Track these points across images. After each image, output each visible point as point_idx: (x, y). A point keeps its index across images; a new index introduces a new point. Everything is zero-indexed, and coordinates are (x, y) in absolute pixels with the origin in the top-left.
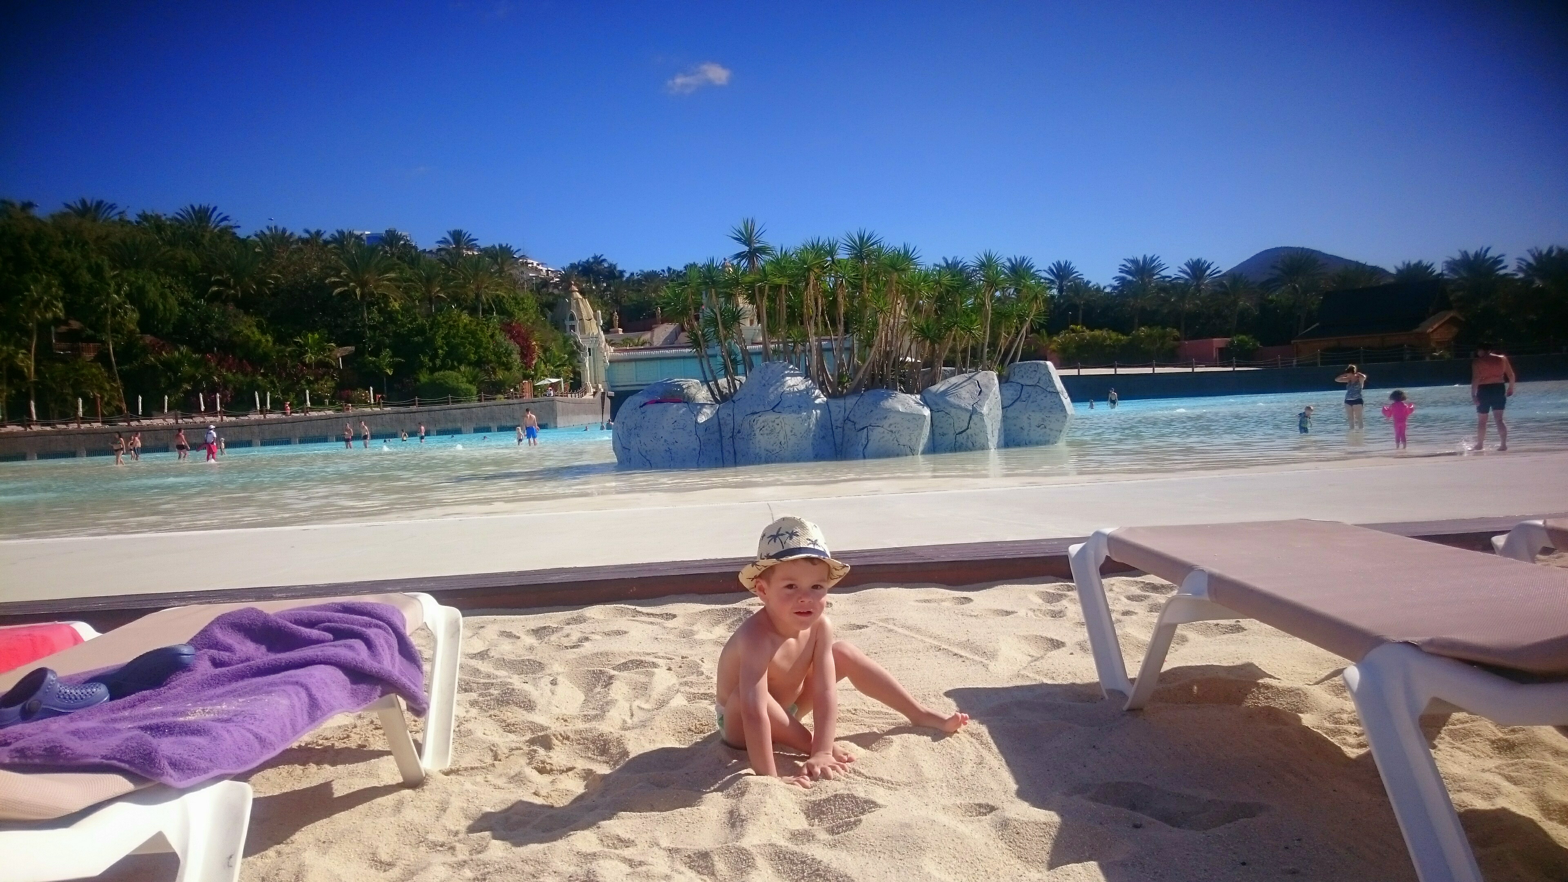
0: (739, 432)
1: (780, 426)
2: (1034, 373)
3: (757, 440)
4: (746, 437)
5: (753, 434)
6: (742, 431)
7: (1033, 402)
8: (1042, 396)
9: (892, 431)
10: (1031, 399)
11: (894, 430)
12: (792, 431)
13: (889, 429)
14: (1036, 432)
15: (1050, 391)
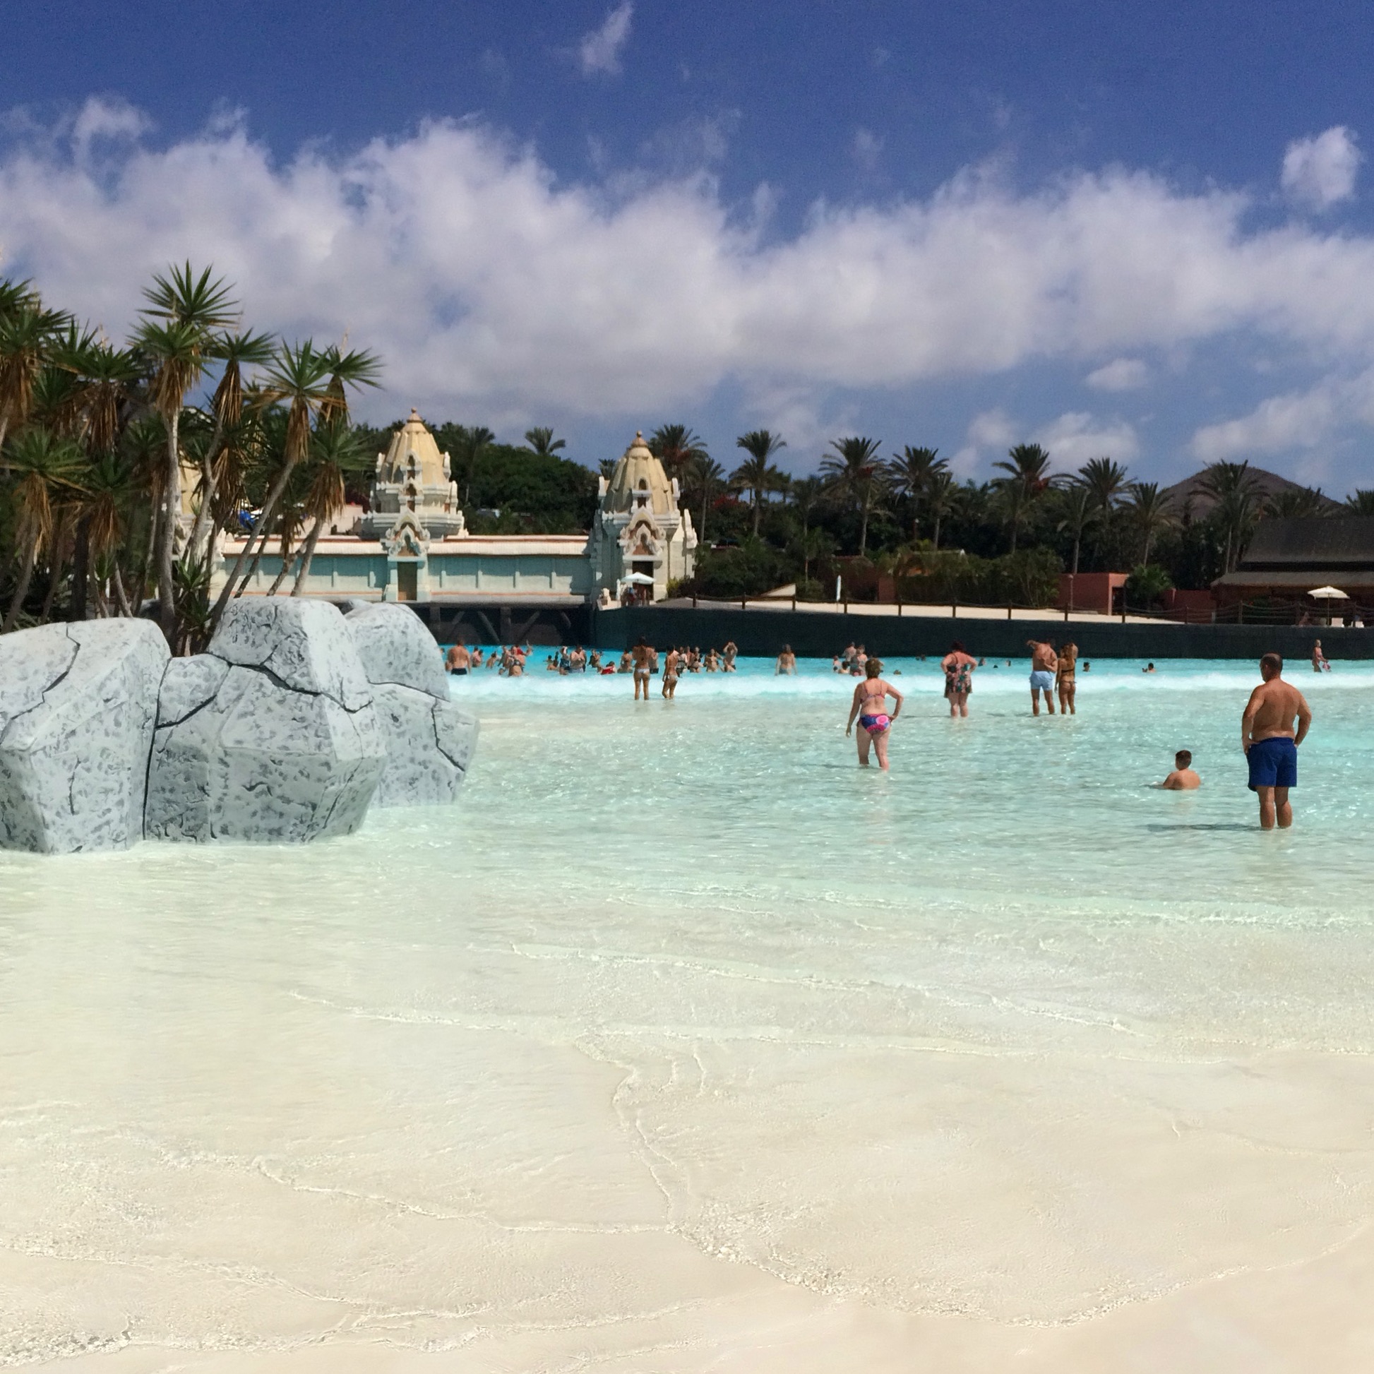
7: (243, 715)
8: (271, 701)
10: (240, 708)
14: (242, 803)
15: (299, 687)
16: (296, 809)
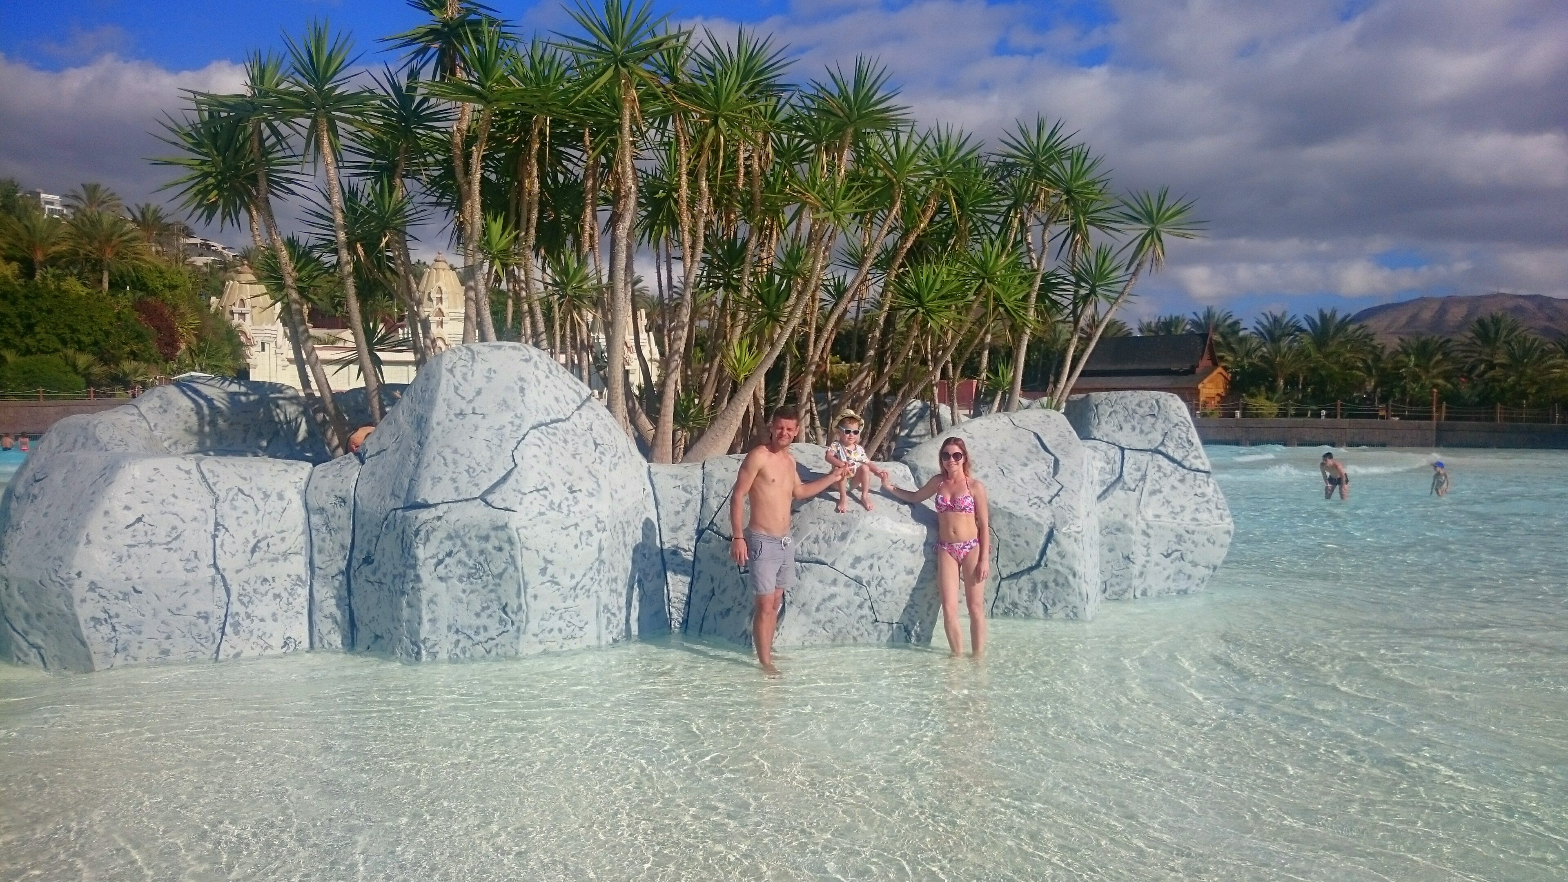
0: (368, 560)
1: (505, 555)
2: (1151, 420)
3: (425, 596)
4: (388, 580)
5: (411, 574)
6: (377, 557)
7: (1153, 493)
8: (1174, 480)
9: (858, 580)
10: (1148, 487)
11: (866, 575)
12: (544, 571)
13: (852, 573)
14: (1159, 568)
15: (1194, 467)
16: (1202, 572)
